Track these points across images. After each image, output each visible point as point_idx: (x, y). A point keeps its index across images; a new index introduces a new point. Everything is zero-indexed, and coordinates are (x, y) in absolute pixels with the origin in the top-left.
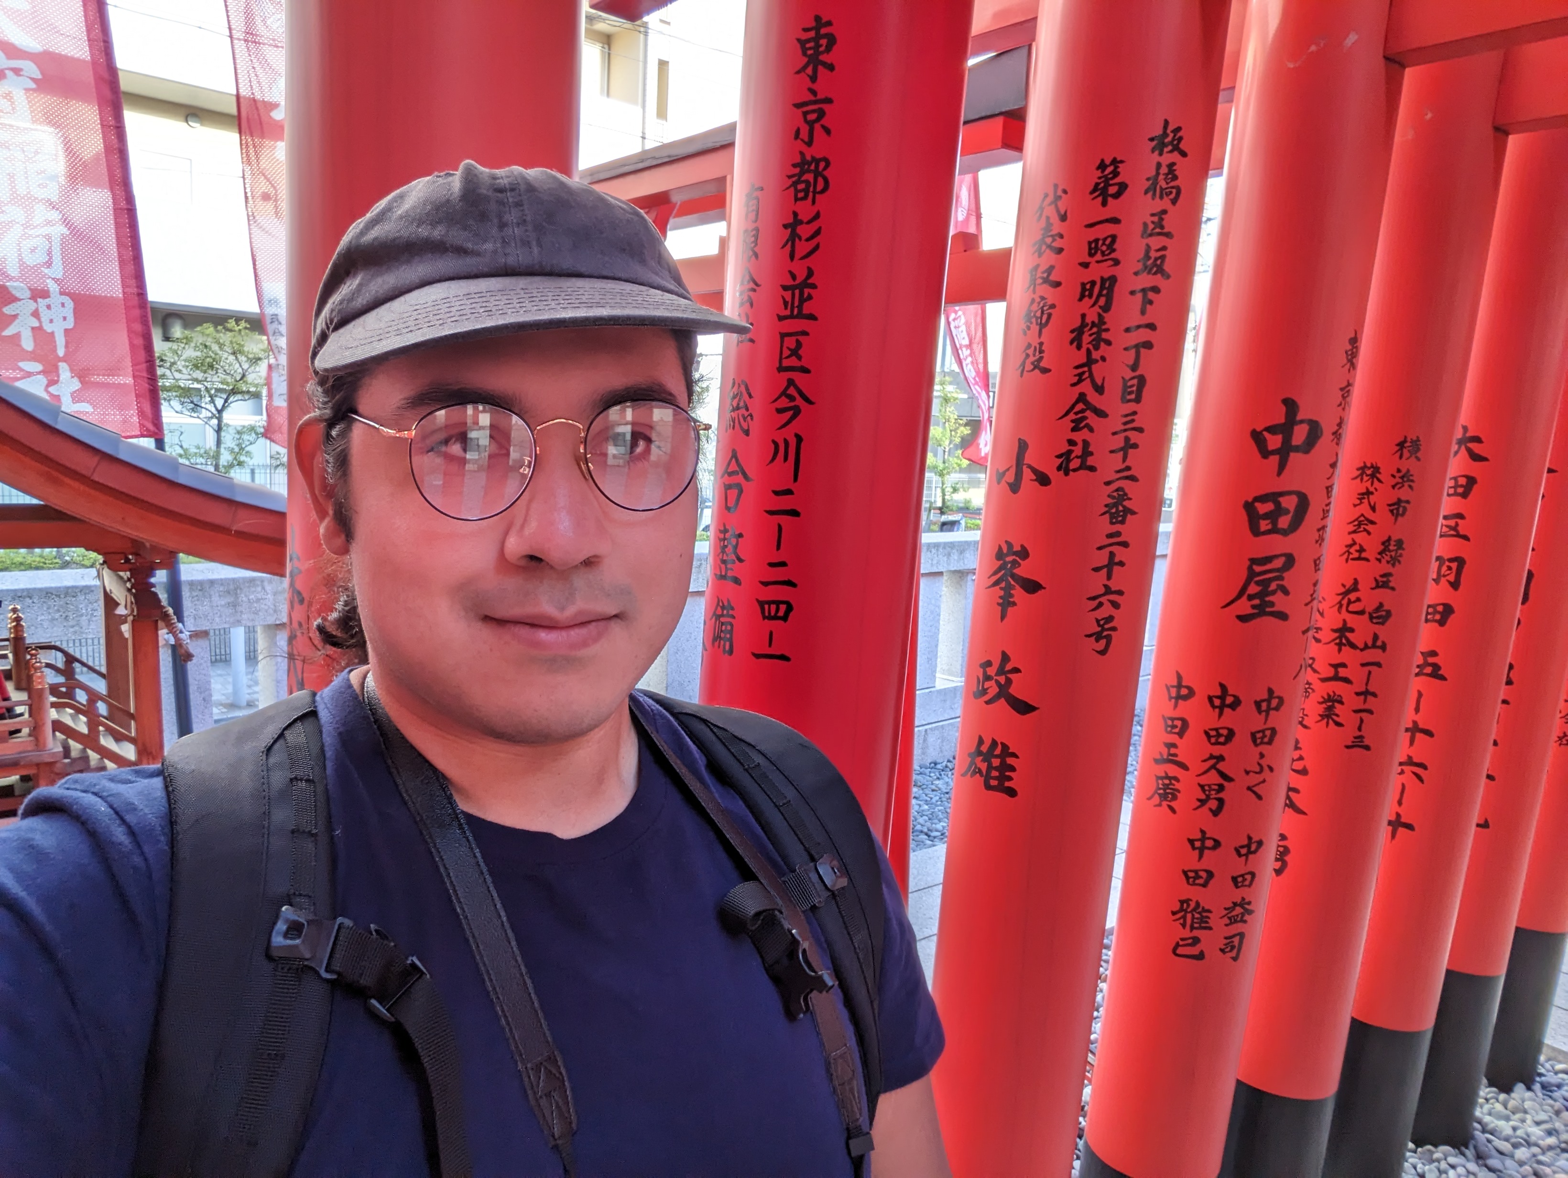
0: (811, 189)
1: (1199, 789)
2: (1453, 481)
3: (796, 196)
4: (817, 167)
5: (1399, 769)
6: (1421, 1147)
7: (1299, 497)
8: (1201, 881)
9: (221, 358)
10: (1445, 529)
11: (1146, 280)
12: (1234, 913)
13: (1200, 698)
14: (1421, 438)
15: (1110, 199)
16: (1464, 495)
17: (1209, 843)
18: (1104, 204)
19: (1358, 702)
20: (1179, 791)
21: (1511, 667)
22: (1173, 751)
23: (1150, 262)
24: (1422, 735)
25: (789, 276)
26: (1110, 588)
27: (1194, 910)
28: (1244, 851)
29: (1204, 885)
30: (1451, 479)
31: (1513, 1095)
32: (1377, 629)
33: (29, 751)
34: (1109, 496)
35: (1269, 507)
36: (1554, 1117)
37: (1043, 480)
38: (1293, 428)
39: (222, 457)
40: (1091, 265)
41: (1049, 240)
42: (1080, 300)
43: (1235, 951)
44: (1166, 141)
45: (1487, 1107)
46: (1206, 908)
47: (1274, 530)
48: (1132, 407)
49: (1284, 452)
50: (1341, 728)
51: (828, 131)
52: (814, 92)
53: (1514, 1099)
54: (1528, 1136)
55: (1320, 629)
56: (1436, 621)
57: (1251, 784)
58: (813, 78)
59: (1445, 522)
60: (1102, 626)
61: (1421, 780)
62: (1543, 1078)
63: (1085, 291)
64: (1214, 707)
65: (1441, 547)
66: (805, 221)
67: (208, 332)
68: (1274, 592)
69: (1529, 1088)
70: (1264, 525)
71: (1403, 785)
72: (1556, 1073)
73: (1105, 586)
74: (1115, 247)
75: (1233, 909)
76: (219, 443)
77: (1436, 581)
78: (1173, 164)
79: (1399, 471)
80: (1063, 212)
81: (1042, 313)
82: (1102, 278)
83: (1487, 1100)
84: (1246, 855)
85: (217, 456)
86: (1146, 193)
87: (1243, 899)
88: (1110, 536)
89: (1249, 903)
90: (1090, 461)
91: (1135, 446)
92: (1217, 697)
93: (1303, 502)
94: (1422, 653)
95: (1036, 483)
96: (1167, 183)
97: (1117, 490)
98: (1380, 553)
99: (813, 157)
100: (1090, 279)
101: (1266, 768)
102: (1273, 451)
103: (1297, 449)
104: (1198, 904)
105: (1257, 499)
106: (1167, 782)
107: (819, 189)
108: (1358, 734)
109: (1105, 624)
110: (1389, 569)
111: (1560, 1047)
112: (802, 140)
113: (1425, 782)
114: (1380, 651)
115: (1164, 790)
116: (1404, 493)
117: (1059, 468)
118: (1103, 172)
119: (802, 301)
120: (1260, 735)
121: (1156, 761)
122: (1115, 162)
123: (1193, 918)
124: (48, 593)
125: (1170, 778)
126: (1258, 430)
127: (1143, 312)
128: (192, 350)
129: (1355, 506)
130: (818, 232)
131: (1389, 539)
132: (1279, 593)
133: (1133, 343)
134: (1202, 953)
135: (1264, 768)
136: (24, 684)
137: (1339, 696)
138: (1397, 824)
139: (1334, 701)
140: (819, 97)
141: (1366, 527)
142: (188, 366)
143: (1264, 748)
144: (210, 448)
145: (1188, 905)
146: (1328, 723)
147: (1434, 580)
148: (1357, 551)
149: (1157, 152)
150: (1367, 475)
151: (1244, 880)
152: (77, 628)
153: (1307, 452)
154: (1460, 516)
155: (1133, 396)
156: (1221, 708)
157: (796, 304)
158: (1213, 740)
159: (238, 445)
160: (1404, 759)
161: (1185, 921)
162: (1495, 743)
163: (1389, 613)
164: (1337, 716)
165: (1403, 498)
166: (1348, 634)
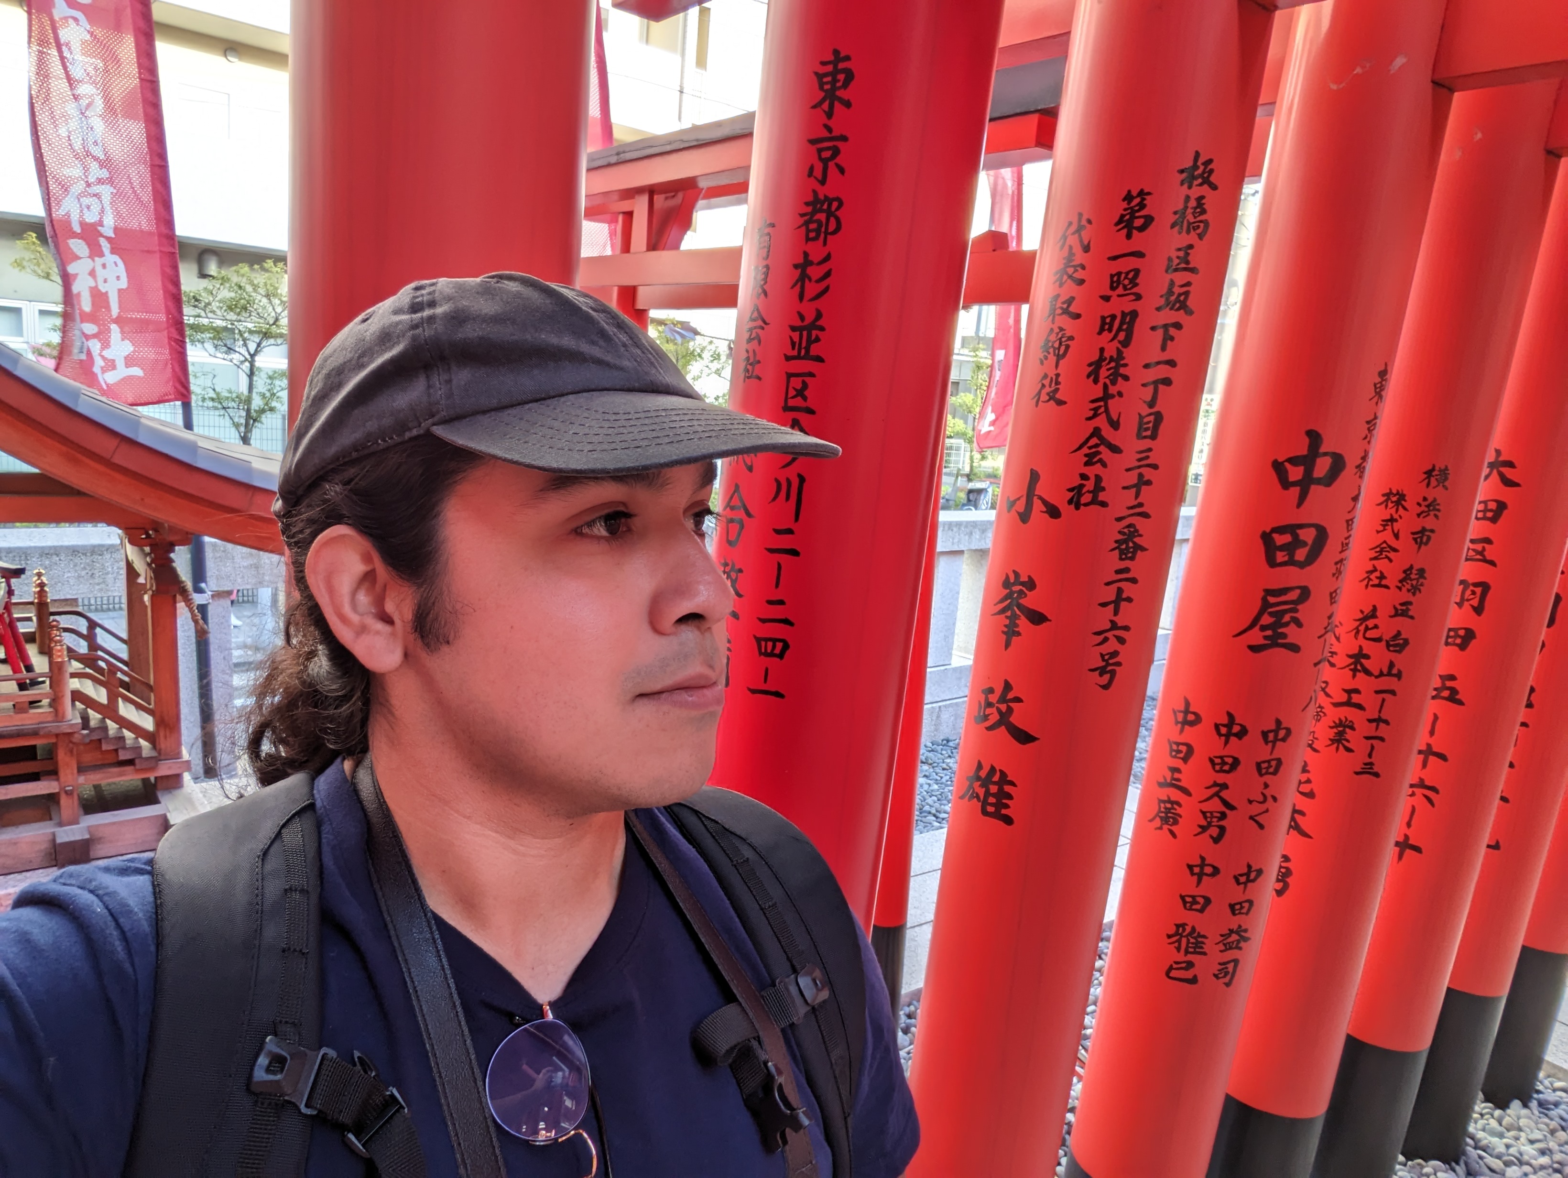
0: (823, 229)
1: (1201, 815)
2: (1482, 505)
3: (807, 235)
4: (830, 206)
5: (1410, 791)
6: (1412, 1160)
7: (1317, 530)
8: (1198, 907)
9: (254, 300)
10: (1471, 553)
11: (1168, 316)
12: (1230, 940)
13: (1207, 725)
14: (1449, 468)
15: (1135, 232)
16: (1494, 520)
17: (1209, 870)
18: (1129, 236)
19: (1370, 730)
20: (1180, 816)
21: (1532, 690)
22: (1176, 775)
23: (1173, 298)
24: (1435, 758)
25: (797, 316)
26: (1116, 624)
27: (1190, 934)
28: (1243, 879)
29: (1201, 911)
30: (1480, 503)
31: (1508, 1111)
32: (1393, 656)
33: (49, 722)
34: (1120, 532)
35: (1287, 538)
36: (1549, 1135)
37: (1053, 512)
38: (1315, 461)
39: (253, 402)
40: (1112, 299)
41: (1070, 271)
42: (1100, 333)
43: (1228, 977)
44: (1196, 173)
45: (1481, 1123)
46: (1202, 933)
47: (1291, 562)
48: (1147, 443)
49: (1305, 484)
50: (1351, 754)
51: (842, 171)
52: (830, 130)
53: (1509, 1116)
54: (1521, 1154)
55: (1335, 653)
56: (1457, 645)
57: (1253, 814)
58: (830, 115)
59: (1472, 546)
60: (1107, 661)
61: (1432, 804)
62: (1541, 1096)
63: (1105, 325)
64: (1219, 734)
65: (1466, 570)
66: (816, 262)
67: (242, 271)
68: (1287, 624)
69: (1525, 1105)
70: (1281, 557)
71: (1413, 807)
72: (1554, 1090)
73: (1111, 621)
74: (1137, 281)
75: (1229, 935)
76: (251, 387)
77: (1460, 605)
78: (1203, 197)
79: (1425, 499)
80: (1086, 243)
81: (1060, 344)
82: (1123, 312)
83: (1482, 1115)
84: (1245, 884)
85: (249, 401)
86: (1173, 226)
87: (1240, 926)
88: (1118, 572)
89: (1246, 931)
90: (1102, 497)
91: (1149, 483)
92: (1224, 725)
93: (1322, 534)
94: (1440, 676)
95: (1046, 515)
96: (1195, 217)
97: (1129, 526)
98: (1400, 581)
99: (825, 196)
100: (1110, 313)
101: (1270, 799)
102: (1292, 482)
103: (1319, 481)
104: (1193, 929)
105: (1275, 530)
106: (1169, 806)
107: (831, 230)
108: (1368, 760)
109: (1110, 658)
110: (1409, 597)
111: (1560, 1065)
112: (815, 178)
113: (1436, 805)
114: (1396, 679)
115: (1166, 813)
116: (1429, 522)
117: (1070, 502)
118: (1129, 203)
119: (810, 342)
120: (1266, 765)
121: (1160, 785)
122: (1141, 193)
123: (1188, 942)
124: (74, 551)
125: (1172, 803)
126: (1280, 460)
127: (1163, 348)
128: (226, 291)
129: (1378, 532)
130: (828, 274)
131: (1411, 567)
132: (1292, 625)
133: (1151, 380)
134: (1195, 976)
135: (1268, 798)
136: (46, 650)
137: (1351, 721)
138: (1404, 845)
139: (1345, 726)
140: (833, 134)
141: (1388, 555)
142: (221, 308)
143: (1268, 778)
144: (242, 393)
145: (1184, 930)
146: (1337, 749)
147: (1456, 603)
148: (1377, 578)
149: (1186, 186)
150: (1392, 502)
151: (1242, 908)
152: (103, 586)
153: (1329, 485)
154: (1488, 541)
155: (1149, 433)
156: (1227, 736)
157: (804, 345)
158: (1217, 768)
159: (269, 390)
160: (1415, 781)
161: (1180, 945)
162: (1511, 765)
163: (1406, 642)
164: (1348, 741)
165: (1428, 527)
166: (1363, 661)
